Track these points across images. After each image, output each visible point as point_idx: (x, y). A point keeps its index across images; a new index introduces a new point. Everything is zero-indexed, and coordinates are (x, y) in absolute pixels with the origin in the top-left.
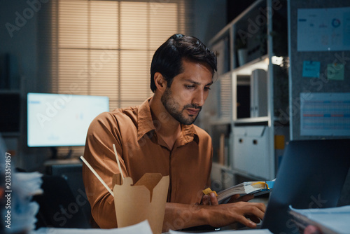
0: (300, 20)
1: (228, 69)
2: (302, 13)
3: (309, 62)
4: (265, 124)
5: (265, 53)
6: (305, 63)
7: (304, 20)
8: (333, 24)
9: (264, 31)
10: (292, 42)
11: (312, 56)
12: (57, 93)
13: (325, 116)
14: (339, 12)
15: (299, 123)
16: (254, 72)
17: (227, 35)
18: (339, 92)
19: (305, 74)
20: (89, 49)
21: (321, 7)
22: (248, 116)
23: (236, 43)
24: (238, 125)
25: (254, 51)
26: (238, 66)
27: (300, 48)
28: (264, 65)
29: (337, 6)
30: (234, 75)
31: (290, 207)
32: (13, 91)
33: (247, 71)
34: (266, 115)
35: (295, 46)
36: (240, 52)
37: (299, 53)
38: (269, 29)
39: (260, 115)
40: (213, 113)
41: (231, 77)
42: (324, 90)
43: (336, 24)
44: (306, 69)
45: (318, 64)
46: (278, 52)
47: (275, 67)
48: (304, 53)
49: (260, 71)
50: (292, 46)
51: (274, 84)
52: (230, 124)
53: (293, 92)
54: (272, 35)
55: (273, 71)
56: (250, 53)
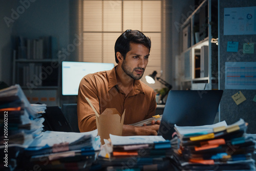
0: (226, 15)
1: (190, 46)
2: (227, 11)
3: (231, 42)
4: (206, 81)
5: (207, 36)
6: (228, 42)
7: (229, 15)
8: (247, 17)
9: (207, 22)
10: (220, 30)
11: (233, 38)
13: (241, 77)
14: (250, 10)
15: (224, 82)
16: (202, 47)
17: (190, 23)
18: (251, 61)
19: (229, 50)
21: (240, 6)
23: (194, 28)
24: (195, 82)
26: (195, 43)
27: (225, 33)
28: (206, 43)
29: (250, 6)
30: (193, 49)
31: (175, 125)
32: (53, 60)
33: (199, 46)
34: (207, 76)
35: (222, 32)
36: (196, 34)
37: (225, 36)
38: (209, 20)
41: (191, 50)
42: (242, 60)
43: (249, 17)
44: (229, 47)
45: (237, 43)
46: (215, 36)
47: (213, 45)
48: (228, 36)
49: (205, 47)
50: (220, 32)
51: (212, 56)
52: (190, 82)
53: (220, 61)
54: (210, 24)
55: (212, 47)
56: (201, 35)
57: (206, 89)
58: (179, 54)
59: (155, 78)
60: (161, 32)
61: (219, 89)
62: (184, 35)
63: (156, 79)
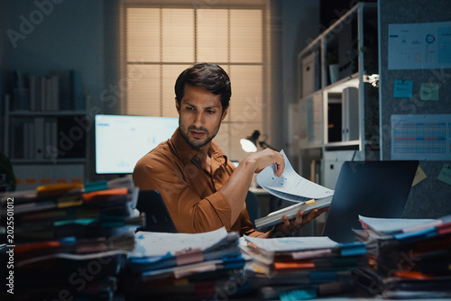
0: (391, 36)
2: (393, 29)
3: (400, 82)
4: (356, 148)
5: (356, 71)
6: (396, 82)
7: (396, 36)
8: (427, 40)
9: (356, 46)
10: (382, 60)
11: (403, 75)
12: (126, 114)
13: (418, 139)
14: (434, 28)
15: (390, 147)
16: (345, 90)
18: (433, 113)
19: (396, 94)
20: (161, 63)
21: (413, 22)
22: (340, 139)
24: (329, 149)
25: (346, 67)
26: (329, 83)
27: (391, 67)
28: (355, 83)
29: (432, 21)
30: (325, 93)
32: (78, 112)
33: (338, 88)
34: (358, 139)
35: (385, 64)
36: (331, 67)
37: (390, 71)
38: (360, 44)
39: (351, 139)
40: (303, 136)
42: (419, 111)
43: (430, 39)
44: (398, 89)
45: (411, 83)
46: (371, 70)
47: (367, 86)
48: (395, 71)
49: (352, 90)
50: (382, 65)
51: (365, 105)
52: (321, 149)
53: (383, 114)
54: (362, 50)
55: (365, 90)
56: (341, 70)
57: (355, 160)
58: (295, 101)
59: (257, 142)
60: (263, 64)
61: (381, 159)
62: (305, 69)
63: (258, 145)
